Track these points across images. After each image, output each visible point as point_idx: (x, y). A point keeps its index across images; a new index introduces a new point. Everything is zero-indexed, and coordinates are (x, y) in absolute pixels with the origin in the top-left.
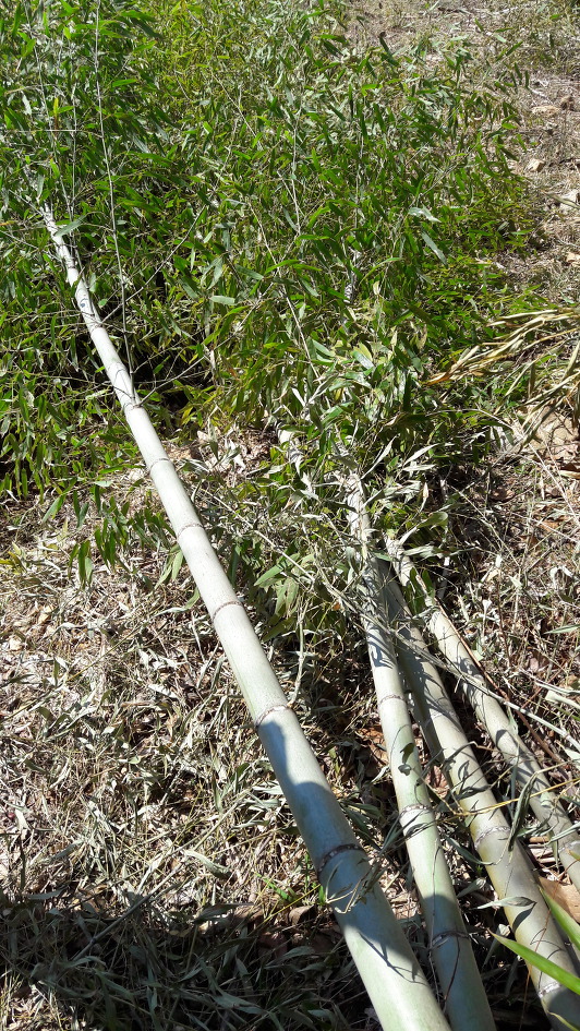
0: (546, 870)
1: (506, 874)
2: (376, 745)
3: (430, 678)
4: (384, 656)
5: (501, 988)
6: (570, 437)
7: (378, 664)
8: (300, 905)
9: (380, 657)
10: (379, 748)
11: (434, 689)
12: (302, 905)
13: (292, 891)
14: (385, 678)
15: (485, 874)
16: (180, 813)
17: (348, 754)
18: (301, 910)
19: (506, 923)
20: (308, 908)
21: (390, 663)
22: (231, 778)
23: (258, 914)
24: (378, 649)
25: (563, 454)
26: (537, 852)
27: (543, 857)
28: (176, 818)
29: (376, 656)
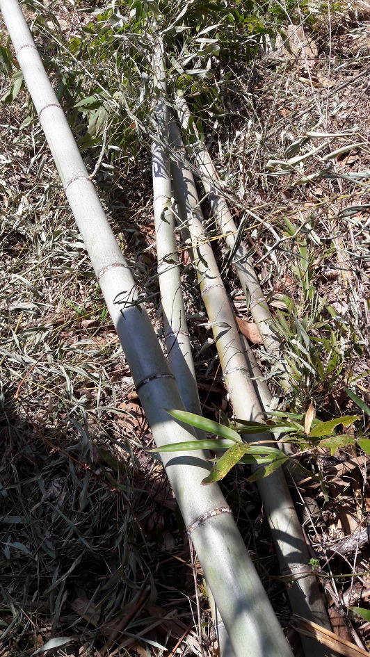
0: (241, 315)
1: (217, 311)
2: (149, 236)
3: (190, 194)
4: (162, 170)
5: (204, 372)
6: (312, 56)
7: (157, 175)
8: (89, 318)
9: (159, 171)
10: (152, 238)
11: (193, 201)
12: (90, 319)
13: (84, 310)
14: (161, 185)
15: (205, 310)
16: (13, 257)
17: (130, 238)
18: (89, 322)
19: (212, 337)
20: (94, 321)
21: (166, 176)
22: (49, 238)
23: (61, 320)
24: (159, 166)
25: (305, 66)
26: (237, 305)
27: (241, 308)
28: (9, 260)
29: (156, 170)
